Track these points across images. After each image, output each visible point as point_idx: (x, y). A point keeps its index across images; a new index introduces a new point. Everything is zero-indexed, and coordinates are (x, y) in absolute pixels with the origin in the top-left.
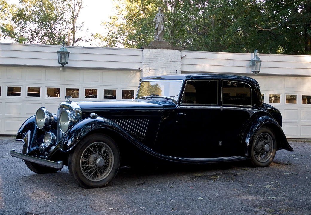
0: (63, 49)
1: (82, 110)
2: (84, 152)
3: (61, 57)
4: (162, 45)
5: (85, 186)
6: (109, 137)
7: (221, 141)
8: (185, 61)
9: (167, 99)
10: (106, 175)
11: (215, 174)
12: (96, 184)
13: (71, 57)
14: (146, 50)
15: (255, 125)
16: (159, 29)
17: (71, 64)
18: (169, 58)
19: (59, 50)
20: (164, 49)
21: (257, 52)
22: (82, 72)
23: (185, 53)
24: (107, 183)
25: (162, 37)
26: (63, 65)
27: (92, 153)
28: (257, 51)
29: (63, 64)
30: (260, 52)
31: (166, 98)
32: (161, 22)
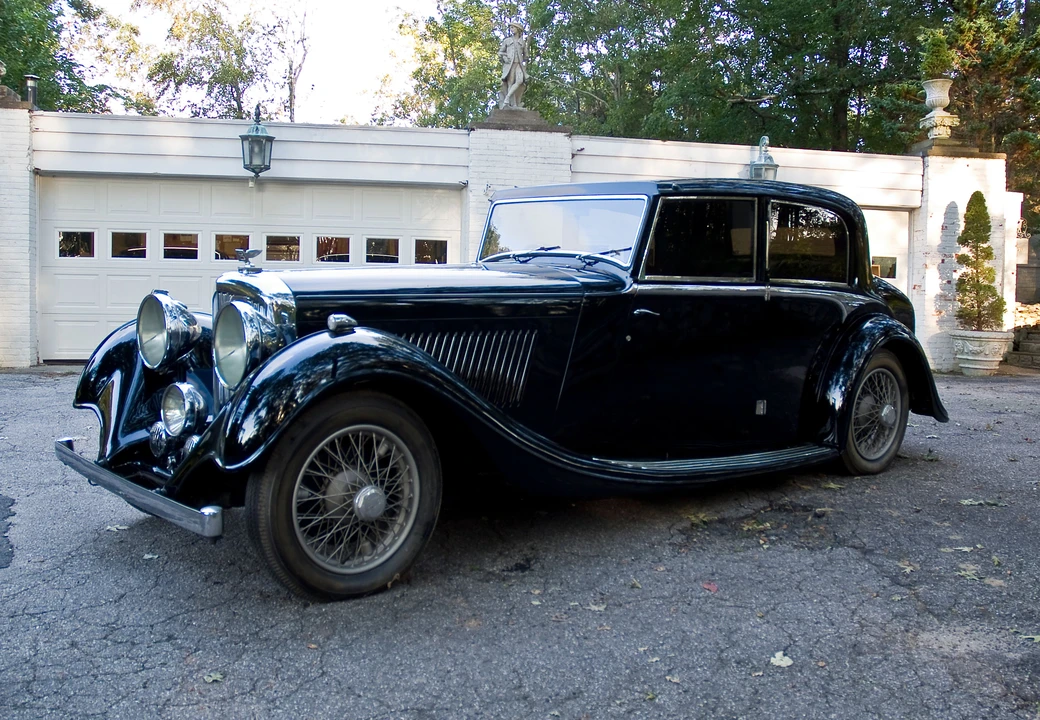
0: (257, 129)
1: (297, 300)
2: (306, 465)
3: (252, 151)
4: (521, 120)
5: (314, 590)
6: (401, 403)
7: (762, 399)
8: (582, 163)
9: (587, 261)
10: (391, 545)
11: (751, 511)
12: (354, 584)
13: (277, 151)
14: (479, 133)
15: (856, 347)
16: (512, 80)
17: (277, 170)
18: (539, 155)
19: (245, 132)
20: (526, 130)
21: (768, 142)
22: (308, 190)
23: (581, 142)
24: (397, 576)
25: (520, 99)
26: (257, 173)
27: (334, 468)
28: (766, 139)
29: (257, 170)
30: (775, 143)
31: (585, 257)
32: (516, 61)
